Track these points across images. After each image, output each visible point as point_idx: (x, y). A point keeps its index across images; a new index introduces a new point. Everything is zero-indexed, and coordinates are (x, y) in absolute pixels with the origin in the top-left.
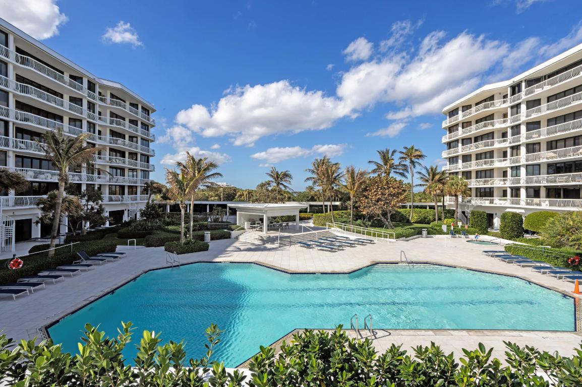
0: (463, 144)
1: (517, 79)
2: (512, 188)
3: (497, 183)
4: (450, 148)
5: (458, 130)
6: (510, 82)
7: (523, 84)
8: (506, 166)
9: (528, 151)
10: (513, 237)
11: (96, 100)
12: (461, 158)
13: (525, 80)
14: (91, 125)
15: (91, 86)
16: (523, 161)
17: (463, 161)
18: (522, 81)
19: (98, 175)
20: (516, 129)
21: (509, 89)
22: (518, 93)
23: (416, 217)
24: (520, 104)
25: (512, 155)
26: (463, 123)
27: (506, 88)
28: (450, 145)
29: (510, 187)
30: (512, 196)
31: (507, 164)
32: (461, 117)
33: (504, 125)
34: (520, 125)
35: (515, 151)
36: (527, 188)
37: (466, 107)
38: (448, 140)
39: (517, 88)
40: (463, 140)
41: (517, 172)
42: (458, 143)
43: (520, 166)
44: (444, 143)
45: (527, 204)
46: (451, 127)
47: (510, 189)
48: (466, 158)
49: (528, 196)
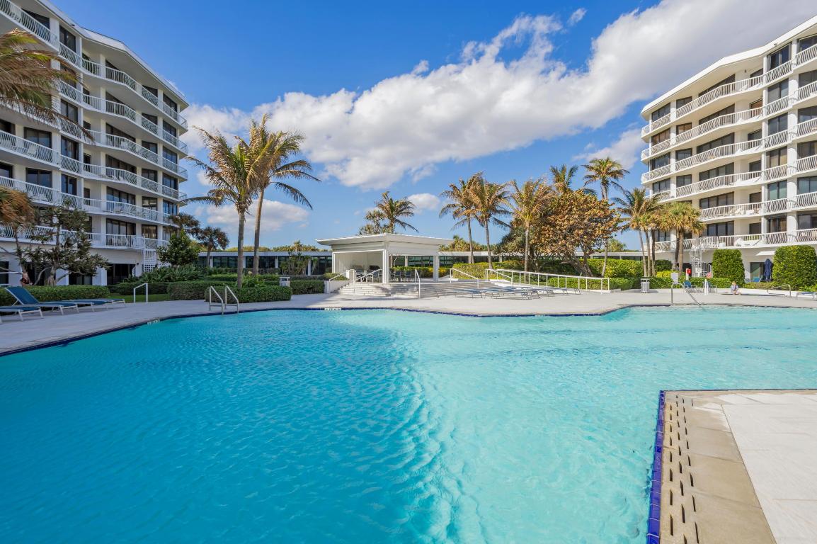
0: (677, 158)
1: (781, 40)
2: (769, 218)
3: (740, 212)
4: (653, 168)
5: (669, 137)
6: (770, 47)
7: (794, 47)
8: (759, 183)
9: (801, 154)
10: (801, 285)
11: (78, 64)
12: (674, 180)
13: (798, 40)
14: (70, 108)
15: (68, 37)
16: (792, 172)
17: (678, 185)
18: (791, 43)
19: (85, 197)
20: (778, 123)
21: (765, 59)
22: (783, 63)
23: (611, 271)
24: (786, 80)
25: (770, 165)
26: (677, 127)
27: (760, 58)
28: (654, 163)
29: (765, 217)
30: (769, 231)
31: (759, 181)
32: (674, 116)
33: (755, 119)
34: (786, 114)
35: (775, 159)
36: (799, 215)
37: (683, 101)
38: (651, 156)
39: (780, 56)
40: (677, 152)
41: (778, 191)
42: (670, 157)
43: (785, 181)
44: (644, 162)
45: (801, 238)
46: (656, 135)
47: (766, 221)
48: (683, 180)
49: (800, 226)
